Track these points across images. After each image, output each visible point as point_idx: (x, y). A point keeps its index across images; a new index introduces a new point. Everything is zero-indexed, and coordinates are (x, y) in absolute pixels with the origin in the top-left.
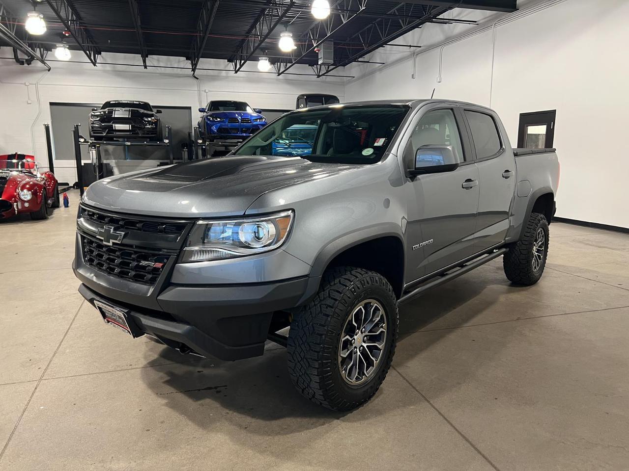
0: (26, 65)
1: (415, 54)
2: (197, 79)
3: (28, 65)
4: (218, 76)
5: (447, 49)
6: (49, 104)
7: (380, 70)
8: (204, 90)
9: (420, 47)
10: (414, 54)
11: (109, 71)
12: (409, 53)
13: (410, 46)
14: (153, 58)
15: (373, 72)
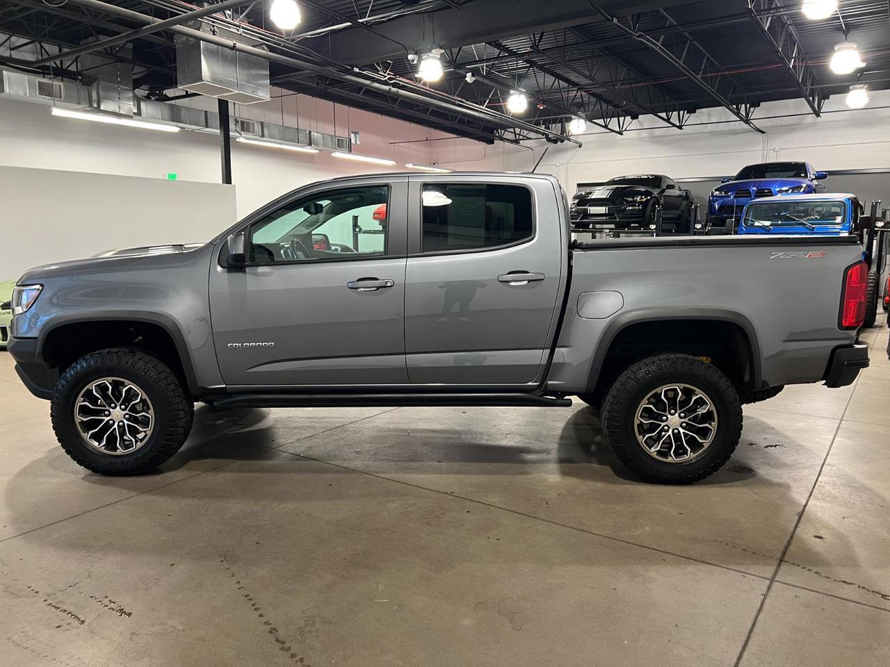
0: (559, 143)
2: (763, 132)
3: (562, 142)
4: (798, 124)
6: (576, 185)
8: (772, 148)
11: (645, 138)
14: (701, 113)
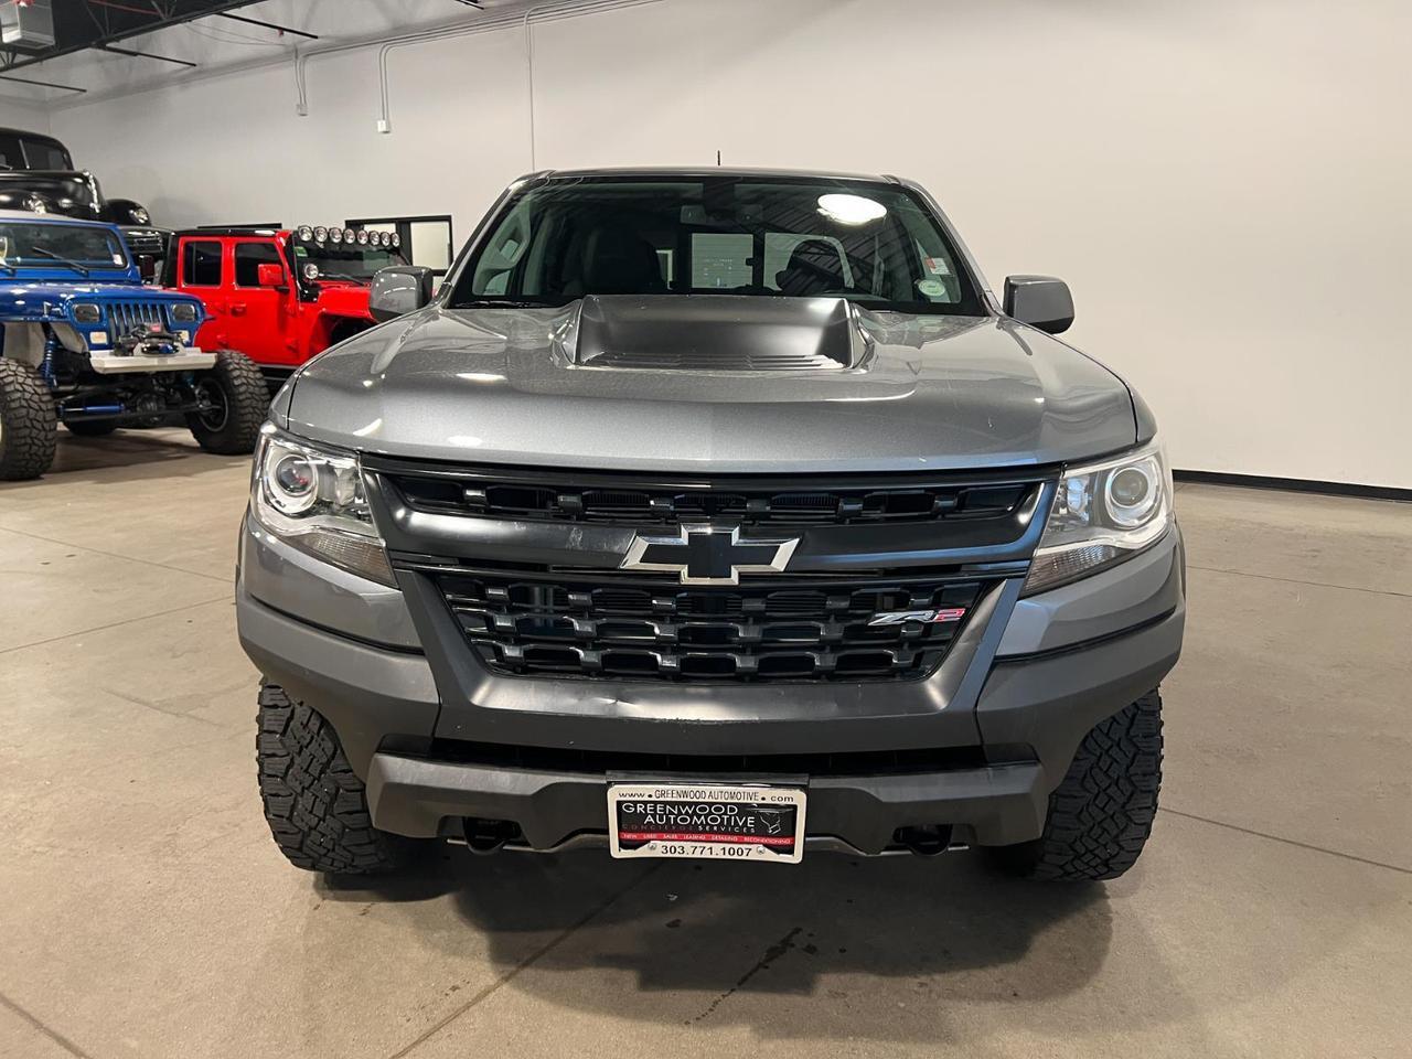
1: (300, 57)
5: (397, 54)
7: (183, 81)
9: (316, 37)
10: (294, 54)
12: (281, 49)
13: (282, 30)
15: (156, 84)
